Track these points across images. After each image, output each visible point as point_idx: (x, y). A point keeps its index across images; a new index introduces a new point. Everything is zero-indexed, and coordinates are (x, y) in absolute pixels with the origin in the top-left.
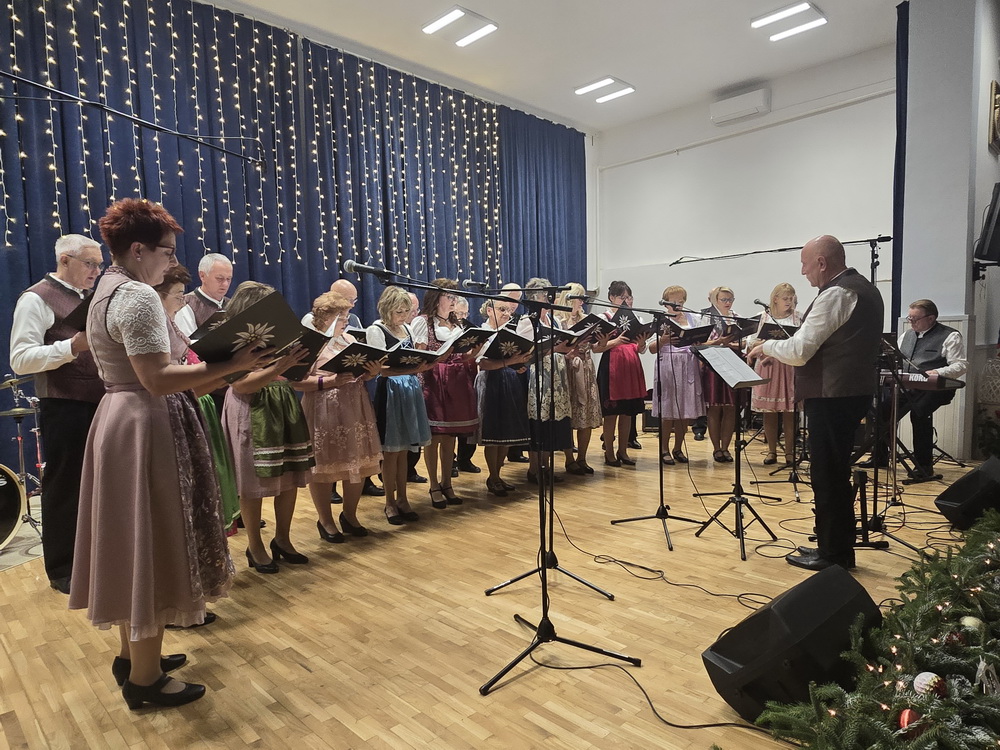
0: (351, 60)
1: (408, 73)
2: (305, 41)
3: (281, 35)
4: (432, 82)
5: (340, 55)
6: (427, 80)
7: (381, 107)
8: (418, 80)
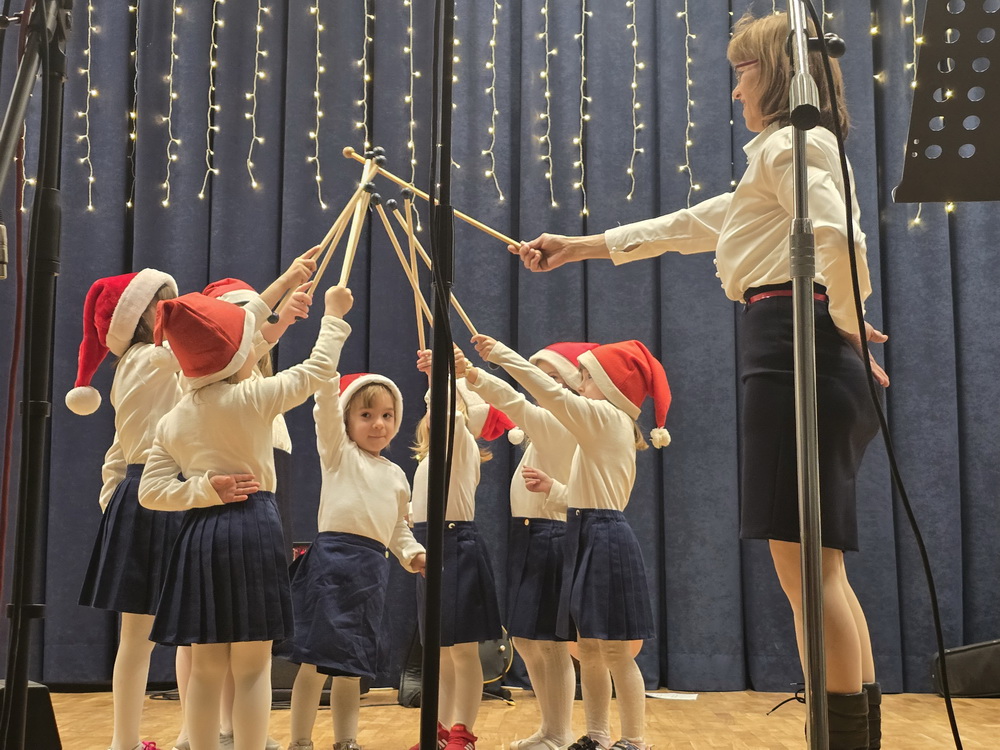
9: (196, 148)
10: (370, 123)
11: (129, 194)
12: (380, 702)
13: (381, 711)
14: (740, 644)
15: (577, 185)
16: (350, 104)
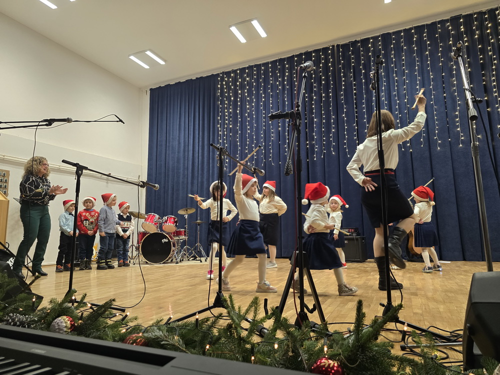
0: (365, 41)
1: (407, 28)
2: (338, 46)
3: (325, 50)
4: (429, 22)
5: (358, 42)
6: (425, 23)
7: (386, 56)
8: (416, 28)
9: (321, 147)
10: (358, 137)
11: (308, 158)
12: (370, 262)
13: (371, 264)
14: (461, 249)
15: (408, 145)
16: (353, 134)
